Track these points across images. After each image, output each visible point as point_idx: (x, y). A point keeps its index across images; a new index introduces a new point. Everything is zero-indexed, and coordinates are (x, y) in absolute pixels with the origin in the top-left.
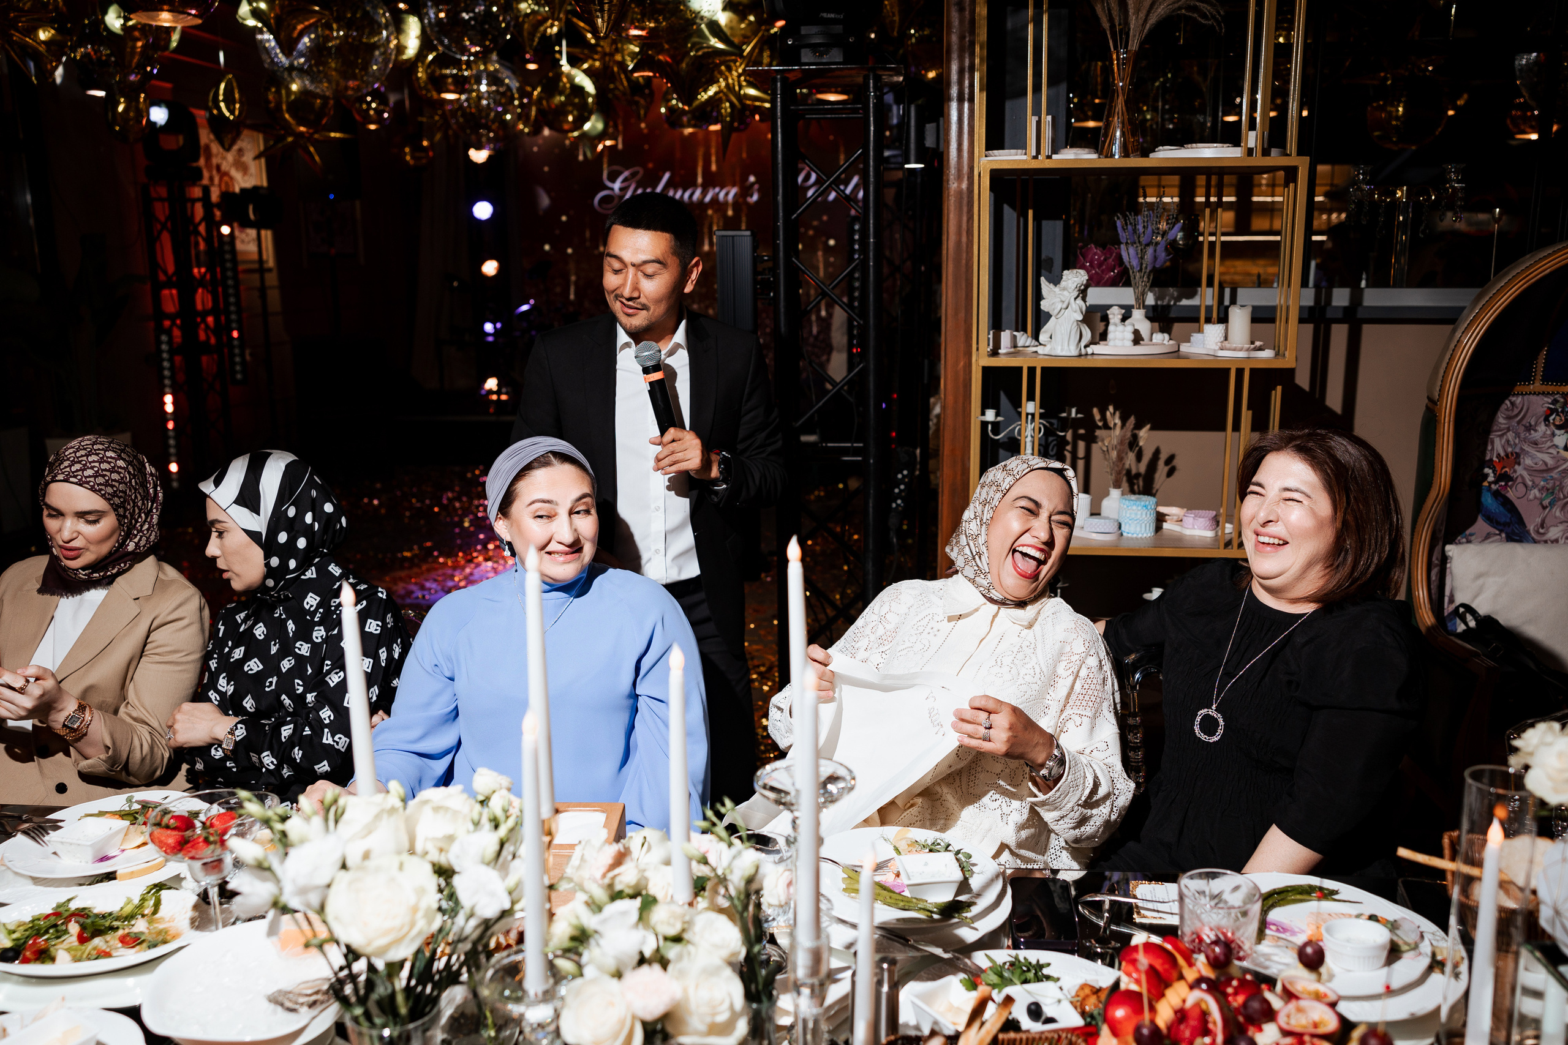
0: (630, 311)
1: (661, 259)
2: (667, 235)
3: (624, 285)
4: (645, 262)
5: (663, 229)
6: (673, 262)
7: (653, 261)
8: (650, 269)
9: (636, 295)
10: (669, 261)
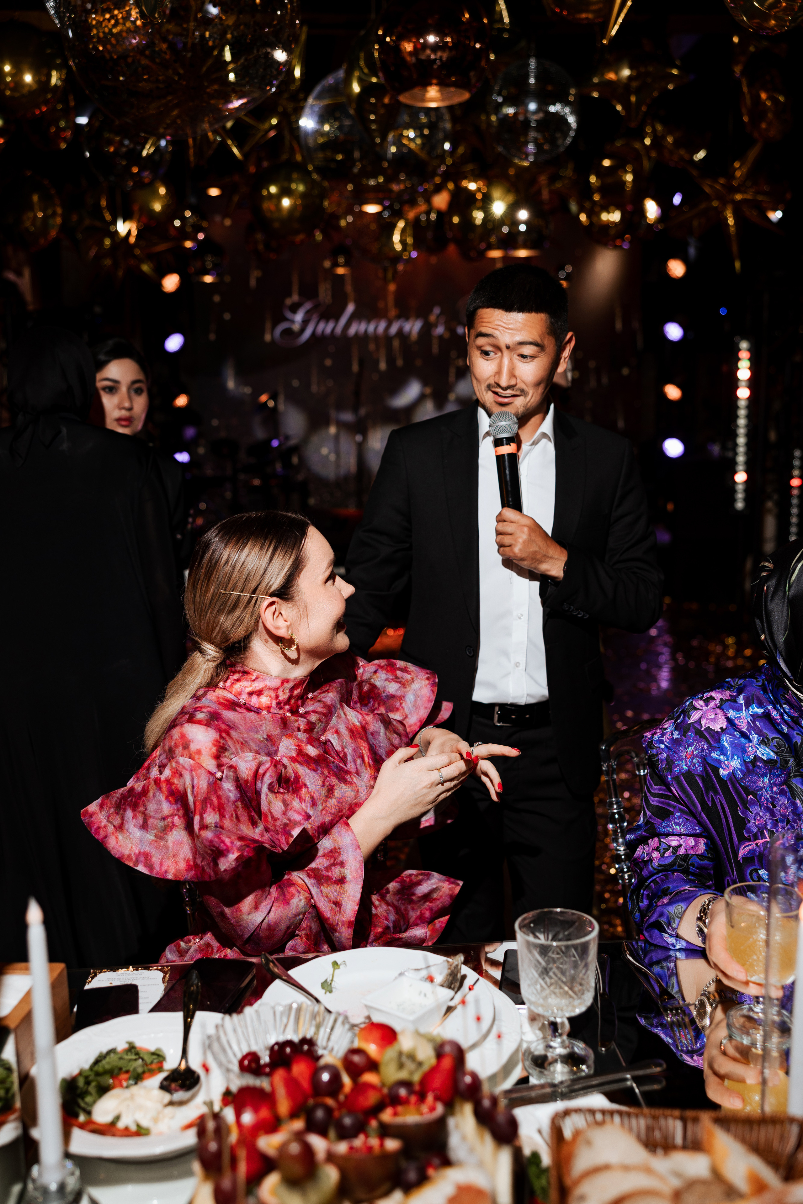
0: (506, 400)
1: (538, 340)
2: (542, 316)
3: (499, 373)
4: (522, 343)
5: (537, 310)
6: (550, 343)
7: (531, 343)
8: (528, 350)
9: (513, 382)
10: (546, 342)
